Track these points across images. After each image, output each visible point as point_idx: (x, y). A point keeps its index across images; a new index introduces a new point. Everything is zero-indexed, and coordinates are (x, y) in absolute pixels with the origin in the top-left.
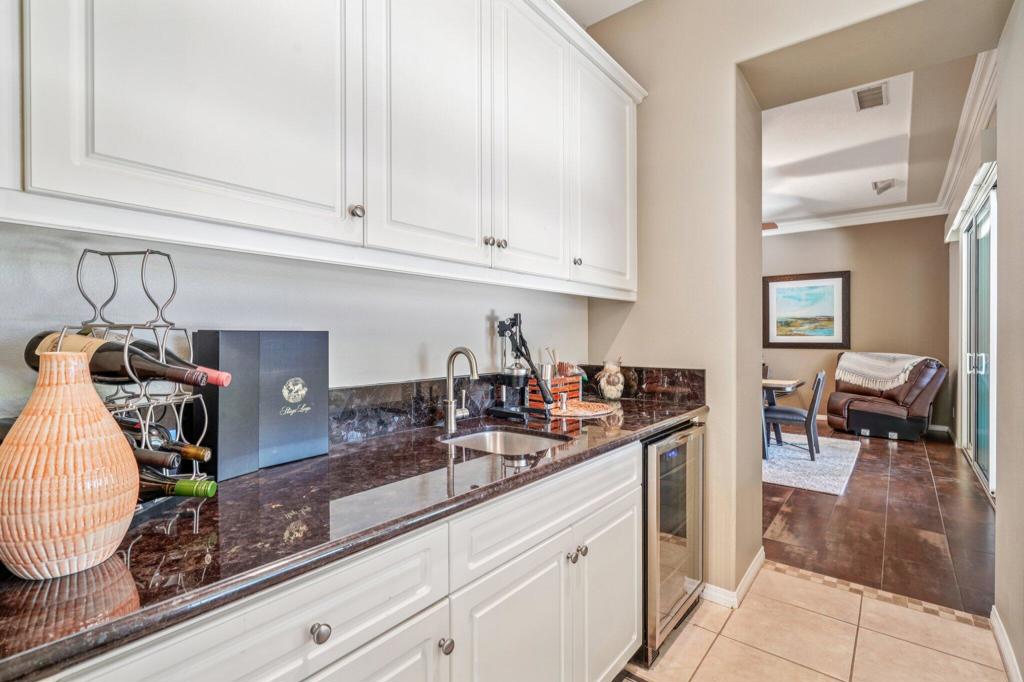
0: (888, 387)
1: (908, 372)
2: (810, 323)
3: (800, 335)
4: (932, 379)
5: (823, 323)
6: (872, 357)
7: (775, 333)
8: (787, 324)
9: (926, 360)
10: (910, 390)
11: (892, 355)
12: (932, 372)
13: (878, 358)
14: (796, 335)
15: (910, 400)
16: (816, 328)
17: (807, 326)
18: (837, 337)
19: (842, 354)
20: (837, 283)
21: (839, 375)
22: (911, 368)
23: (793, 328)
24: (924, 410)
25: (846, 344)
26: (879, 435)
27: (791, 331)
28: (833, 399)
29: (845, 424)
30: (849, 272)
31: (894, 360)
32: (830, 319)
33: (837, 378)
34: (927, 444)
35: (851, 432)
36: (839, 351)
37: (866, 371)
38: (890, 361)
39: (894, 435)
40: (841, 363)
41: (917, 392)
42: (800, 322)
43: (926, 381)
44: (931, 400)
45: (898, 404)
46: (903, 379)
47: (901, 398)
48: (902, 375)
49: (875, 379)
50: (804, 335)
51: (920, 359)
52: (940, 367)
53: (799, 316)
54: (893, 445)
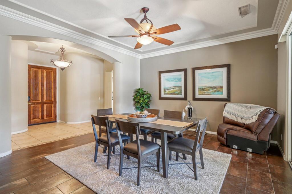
0: (247, 122)
1: (257, 115)
2: (213, 89)
3: (208, 95)
4: (271, 120)
5: (218, 89)
6: (240, 106)
7: (198, 94)
8: (203, 89)
9: (268, 109)
10: (259, 125)
11: (250, 105)
12: (271, 116)
13: (243, 106)
14: (207, 94)
15: (258, 131)
16: (215, 91)
17: (211, 90)
18: (224, 96)
19: (226, 104)
20: (225, 70)
21: (225, 114)
22: (259, 113)
23: (205, 92)
24: (266, 137)
25: (228, 99)
26: (242, 149)
27: (205, 93)
28: (220, 127)
29: (225, 142)
30: (230, 65)
31: (251, 107)
32: (222, 87)
33: (224, 116)
34: (267, 155)
35: (228, 146)
36: (225, 102)
37: (237, 113)
38: (248, 108)
39: (250, 150)
40: (226, 108)
41: (262, 127)
42: (209, 88)
43: (267, 121)
44: (270, 132)
45: (253, 133)
46: (255, 119)
47: (254, 130)
48: (254, 116)
49: (241, 118)
50: (210, 95)
51: (264, 108)
52: (275, 113)
53: (208, 86)
54: (250, 155)
